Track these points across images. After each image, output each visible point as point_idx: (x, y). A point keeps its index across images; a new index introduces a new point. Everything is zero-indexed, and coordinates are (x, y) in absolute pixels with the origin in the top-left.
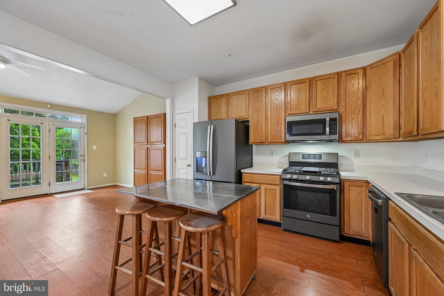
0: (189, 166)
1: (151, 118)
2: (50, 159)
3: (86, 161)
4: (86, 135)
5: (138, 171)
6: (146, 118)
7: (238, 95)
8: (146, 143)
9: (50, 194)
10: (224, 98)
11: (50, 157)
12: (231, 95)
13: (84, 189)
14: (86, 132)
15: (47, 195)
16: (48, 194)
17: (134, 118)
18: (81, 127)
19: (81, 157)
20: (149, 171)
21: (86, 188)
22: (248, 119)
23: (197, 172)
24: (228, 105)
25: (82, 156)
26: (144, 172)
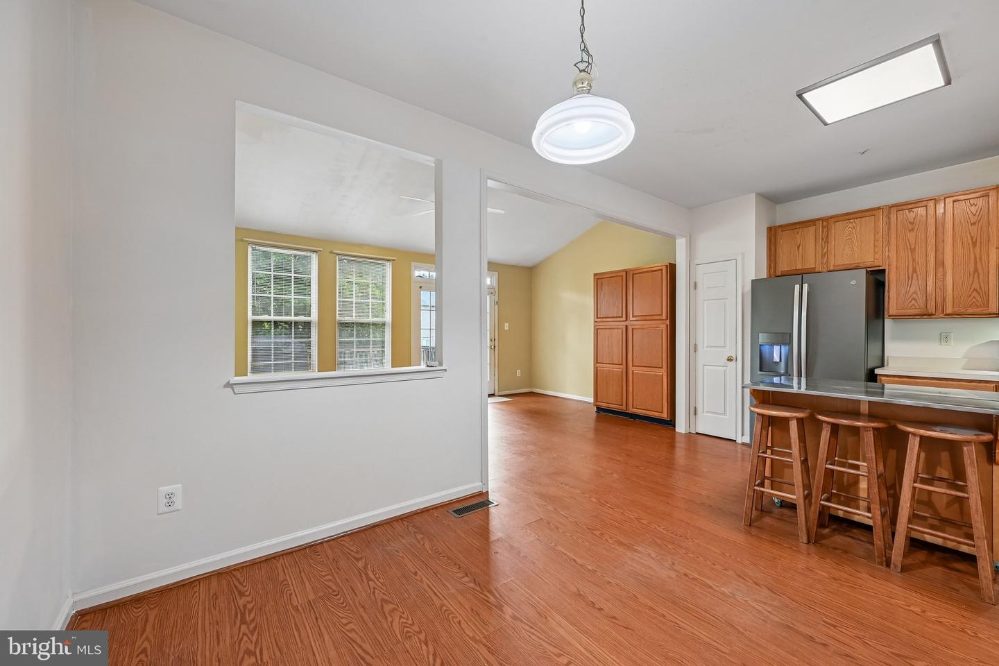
0: (730, 359)
1: (635, 274)
3: (497, 348)
4: (497, 306)
5: (604, 368)
6: (624, 273)
7: (852, 221)
8: (624, 318)
10: (812, 229)
12: (833, 220)
13: (494, 395)
14: (497, 300)
17: (595, 275)
18: (492, 293)
19: (491, 342)
20: (631, 368)
21: (496, 393)
22: (881, 268)
23: (761, 370)
24: (826, 240)
25: (492, 339)
26: (618, 369)
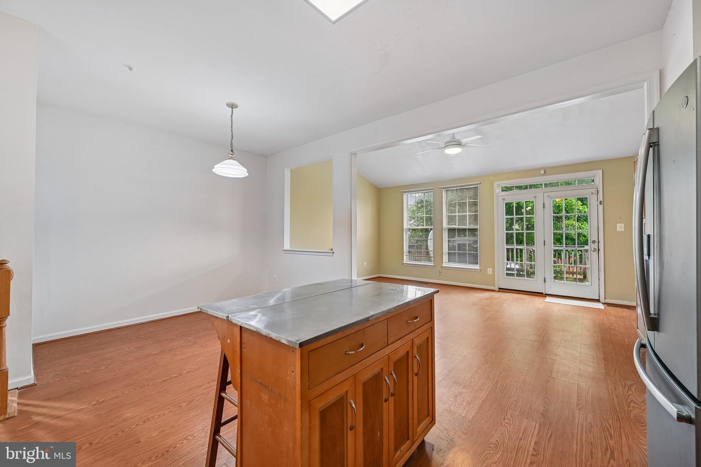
2: (544, 245)
3: (602, 252)
4: (602, 206)
9: (546, 294)
11: (544, 242)
13: (598, 301)
14: (602, 200)
15: (541, 295)
16: (543, 293)
18: (592, 194)
19: (592, 244)
21: (602, 300)
25: (594, 242)
